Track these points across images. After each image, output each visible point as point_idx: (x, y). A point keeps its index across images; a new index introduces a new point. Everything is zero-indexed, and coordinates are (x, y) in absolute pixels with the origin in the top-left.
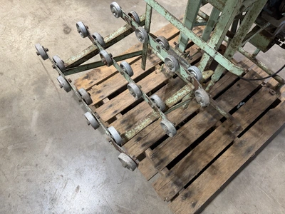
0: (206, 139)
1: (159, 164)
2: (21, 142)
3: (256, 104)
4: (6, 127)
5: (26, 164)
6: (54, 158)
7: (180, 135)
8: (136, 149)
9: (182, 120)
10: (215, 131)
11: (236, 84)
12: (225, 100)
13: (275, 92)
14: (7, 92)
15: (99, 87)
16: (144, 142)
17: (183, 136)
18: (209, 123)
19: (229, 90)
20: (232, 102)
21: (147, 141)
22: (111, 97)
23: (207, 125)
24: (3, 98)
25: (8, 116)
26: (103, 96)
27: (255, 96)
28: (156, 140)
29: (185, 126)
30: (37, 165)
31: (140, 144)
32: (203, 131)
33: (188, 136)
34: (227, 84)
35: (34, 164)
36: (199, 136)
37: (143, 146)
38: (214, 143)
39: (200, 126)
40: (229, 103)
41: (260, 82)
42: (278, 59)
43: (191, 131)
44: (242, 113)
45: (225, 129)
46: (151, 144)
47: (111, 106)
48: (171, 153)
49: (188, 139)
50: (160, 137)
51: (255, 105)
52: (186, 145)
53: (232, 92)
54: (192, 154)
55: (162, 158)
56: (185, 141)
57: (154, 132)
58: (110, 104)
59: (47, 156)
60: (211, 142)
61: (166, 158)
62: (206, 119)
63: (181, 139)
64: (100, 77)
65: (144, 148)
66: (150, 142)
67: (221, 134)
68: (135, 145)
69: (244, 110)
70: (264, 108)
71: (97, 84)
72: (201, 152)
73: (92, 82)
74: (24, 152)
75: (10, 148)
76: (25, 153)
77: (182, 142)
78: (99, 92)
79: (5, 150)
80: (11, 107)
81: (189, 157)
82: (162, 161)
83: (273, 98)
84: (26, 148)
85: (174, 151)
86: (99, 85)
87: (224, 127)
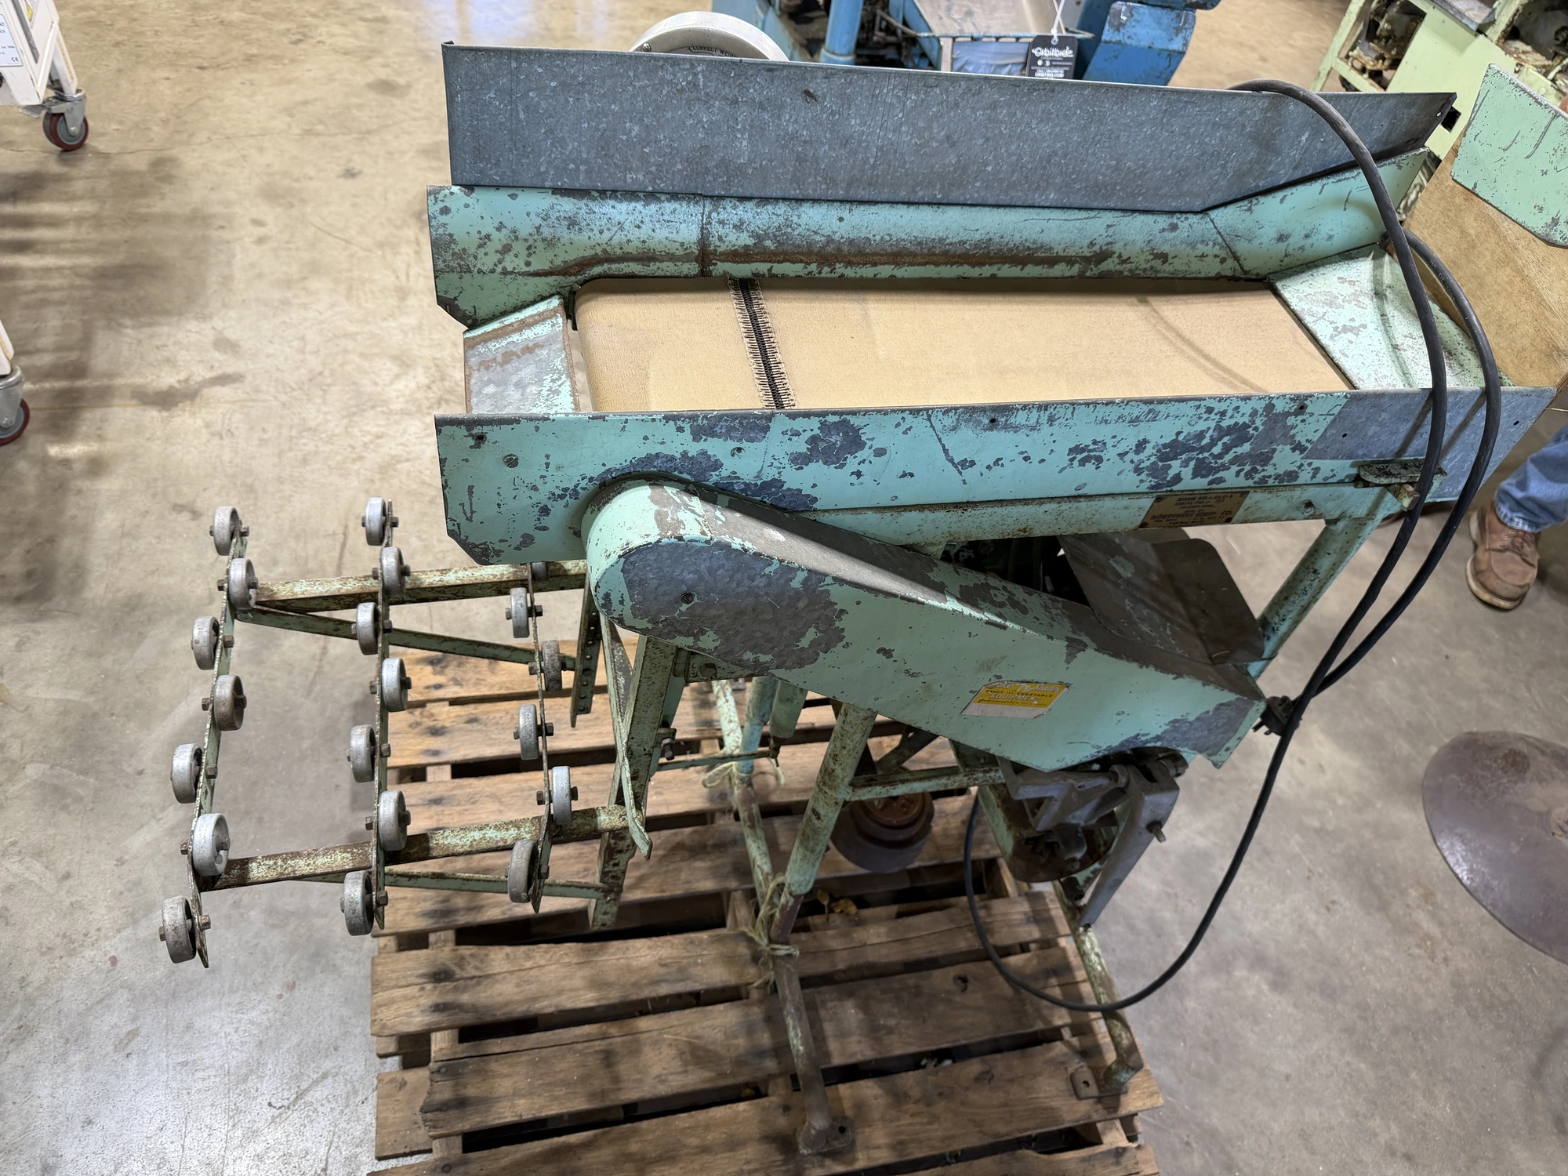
0: (683, 1120)
1: (444, 1107)
2: (81, 772)
3: (979, 1096)
4: (74, 695)
5: (38, 854)
6: (138, 883)
7: (599, 1045)
8: (406, 1008)
9: (647, 993)
10: (742, 1106)
11: (953, 971)
12: (864, 1007)
13: (1093, 1090)
14: (165, 581)
15: (445, 714)
16: (449, 998)
17: (608, 1058)
18: (739, 1062)
19: (911, 980)
20: (890, 1031)
21: (465, 998)
22: (463, 770)
23: (727, 1068)
24: (140, 596)
25: (107, 662)
26: (436, 753)
27: (1001, 1063)
28: (500, 1015)
29: (644, 1023)
30: (67, 876)
31: (432, 995)
32: (694, 1079)
33: (624, 1068)
34: (920, 951)
35: (62, 867)
36: (663, 1090)
37: (438, 1008)
38: (705, 1150)
39: (696, 1054)
40: (874, 1031)
41: (1061, 1018)
42: (1240, 972)
43: (649, 1055)
44: (899, 1098)
45: (782, 1122)
46: (468, 1019)
47: (437, 801)
48: (516, 1094)
49: (616, 1080)
50: (520, 1010)
51: (973, 1097)
52: (593, 1096)
53: (918, 992)
54: (587, 1145)
55: (471, 1091)
56: (600, 1081)
57: (514, 979)
58: (439, 791)
59: (121, 862)
60: (694, 1141)
61: (486, 1102)
62: (741, 1042)
63: (593, 1062)
64: (478, 682)
65: (436, 1018)
66: (475, 1008)
67: (754, 1129)
68: (414, 990)
69: (915, 1092)
70: (1004, 1130)
71: (454, 702)
72: (628, 1157)
73: (438, 687)
74: (65, 808)
75: (32, 771)
76: (62, 817)
77: (584, 1079)
78: (436, 732)
79: (15, 768)
80: (142, 636)
81: (569, 1148)
82: (461, 1103)
83: (1073, 1112)
84: (79, 799)
85: (530, 1093)
86: (457, 709)
87: (786, 1108)
